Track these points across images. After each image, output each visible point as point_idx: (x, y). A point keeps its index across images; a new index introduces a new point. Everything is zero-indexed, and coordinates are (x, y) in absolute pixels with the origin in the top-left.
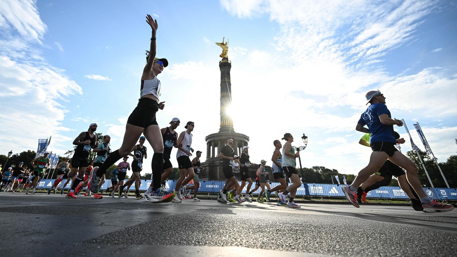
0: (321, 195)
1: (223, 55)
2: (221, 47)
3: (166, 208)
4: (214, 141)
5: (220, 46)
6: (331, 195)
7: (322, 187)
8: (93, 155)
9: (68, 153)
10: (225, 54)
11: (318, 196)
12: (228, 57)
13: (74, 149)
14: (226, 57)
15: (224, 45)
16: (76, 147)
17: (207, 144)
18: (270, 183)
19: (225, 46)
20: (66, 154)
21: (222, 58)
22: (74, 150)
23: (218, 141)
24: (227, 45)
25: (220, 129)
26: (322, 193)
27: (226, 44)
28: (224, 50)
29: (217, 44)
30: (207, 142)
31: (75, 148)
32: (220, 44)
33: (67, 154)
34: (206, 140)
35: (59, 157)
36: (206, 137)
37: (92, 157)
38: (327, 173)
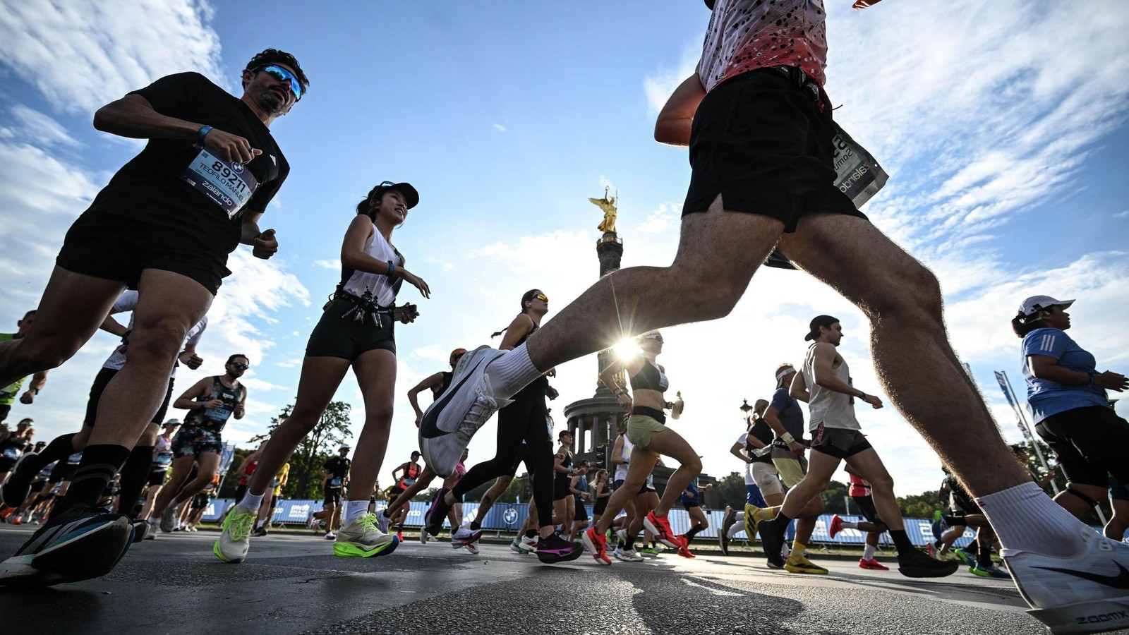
0: (823, 540)
1: (605, 227)
2: (601, 208)
3: (463, 567)
4: (583, 416)
5: (599, 205)
6: (844, 541)
7: (824, 523)
8: (311, 446)
9: (255, 440)
10: (611, 223)
11: (815, 541)
12: (617, 231)
13: (269, 430)
14: (612, 230)
15: (607, 203)
16: (273, 426)
17: (568, 423)
18: (709, 512)
19: (610, 207)
20: (251, 441)
21: (603, 233)
22: (270, 433)
23: (592, 416)
24: (615, 203)
25: (597, 390)
26: (825, 536)
27: (613, 201)
28: (607, 214)
29: (593, 201)
30: (567, 420)
31: (272, 429)
32: (600, 202)
33: (253, 443)
34: (566, 414)
35: (234, 448)
36: (566, 407)
37: (308, 449)
38: (834, 492)
